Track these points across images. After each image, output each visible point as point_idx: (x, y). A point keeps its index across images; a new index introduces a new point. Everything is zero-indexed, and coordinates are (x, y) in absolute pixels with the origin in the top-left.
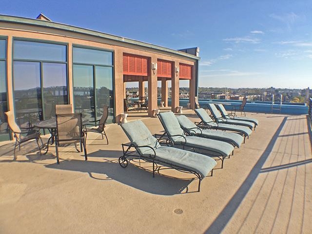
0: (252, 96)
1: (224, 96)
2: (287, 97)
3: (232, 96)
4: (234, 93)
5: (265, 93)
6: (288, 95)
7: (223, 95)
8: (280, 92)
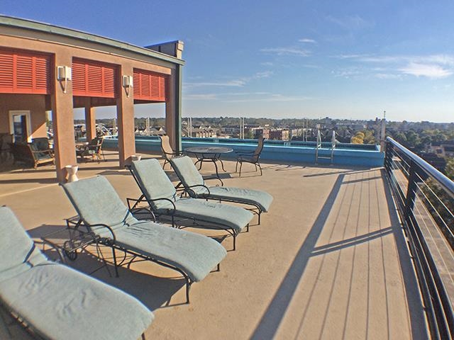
0: (300, 130)
1: (262, 130)
2: (348, 131)
3: (272, 130)
4: (276, 126)
5: (318, 126)
6: (349, 129)
7: (260, 128)
8: (338, 124)
